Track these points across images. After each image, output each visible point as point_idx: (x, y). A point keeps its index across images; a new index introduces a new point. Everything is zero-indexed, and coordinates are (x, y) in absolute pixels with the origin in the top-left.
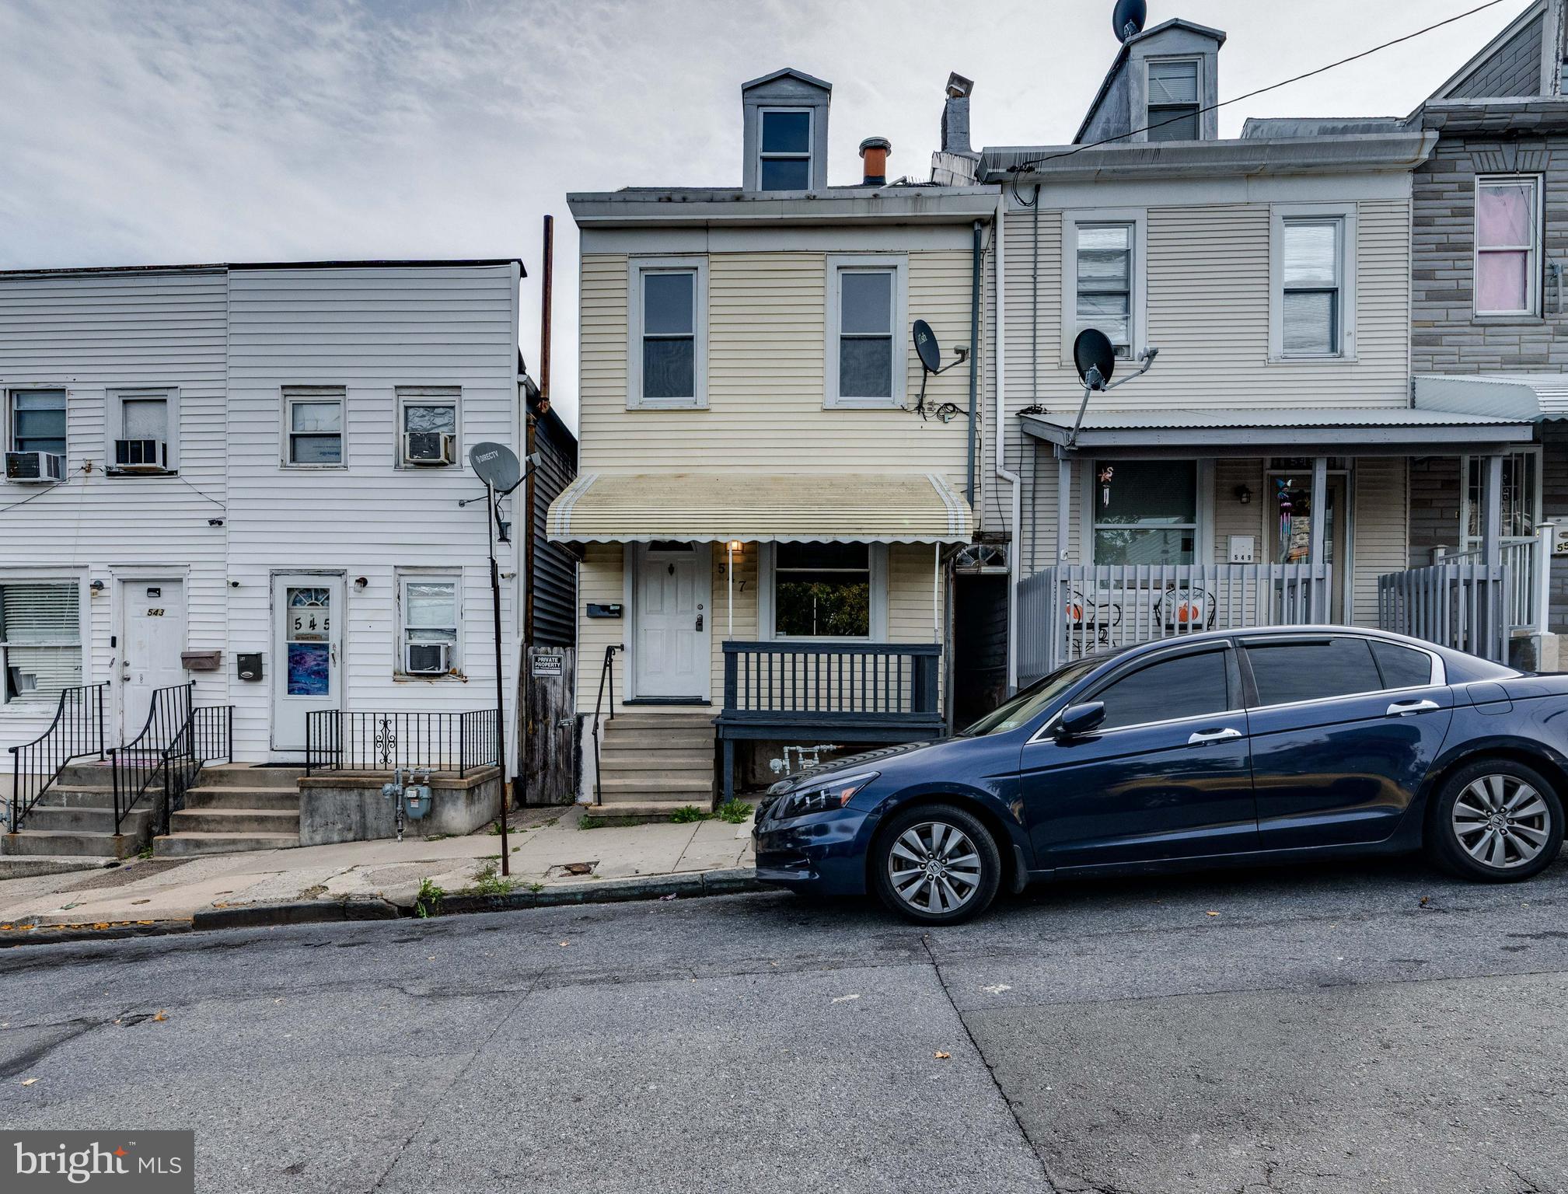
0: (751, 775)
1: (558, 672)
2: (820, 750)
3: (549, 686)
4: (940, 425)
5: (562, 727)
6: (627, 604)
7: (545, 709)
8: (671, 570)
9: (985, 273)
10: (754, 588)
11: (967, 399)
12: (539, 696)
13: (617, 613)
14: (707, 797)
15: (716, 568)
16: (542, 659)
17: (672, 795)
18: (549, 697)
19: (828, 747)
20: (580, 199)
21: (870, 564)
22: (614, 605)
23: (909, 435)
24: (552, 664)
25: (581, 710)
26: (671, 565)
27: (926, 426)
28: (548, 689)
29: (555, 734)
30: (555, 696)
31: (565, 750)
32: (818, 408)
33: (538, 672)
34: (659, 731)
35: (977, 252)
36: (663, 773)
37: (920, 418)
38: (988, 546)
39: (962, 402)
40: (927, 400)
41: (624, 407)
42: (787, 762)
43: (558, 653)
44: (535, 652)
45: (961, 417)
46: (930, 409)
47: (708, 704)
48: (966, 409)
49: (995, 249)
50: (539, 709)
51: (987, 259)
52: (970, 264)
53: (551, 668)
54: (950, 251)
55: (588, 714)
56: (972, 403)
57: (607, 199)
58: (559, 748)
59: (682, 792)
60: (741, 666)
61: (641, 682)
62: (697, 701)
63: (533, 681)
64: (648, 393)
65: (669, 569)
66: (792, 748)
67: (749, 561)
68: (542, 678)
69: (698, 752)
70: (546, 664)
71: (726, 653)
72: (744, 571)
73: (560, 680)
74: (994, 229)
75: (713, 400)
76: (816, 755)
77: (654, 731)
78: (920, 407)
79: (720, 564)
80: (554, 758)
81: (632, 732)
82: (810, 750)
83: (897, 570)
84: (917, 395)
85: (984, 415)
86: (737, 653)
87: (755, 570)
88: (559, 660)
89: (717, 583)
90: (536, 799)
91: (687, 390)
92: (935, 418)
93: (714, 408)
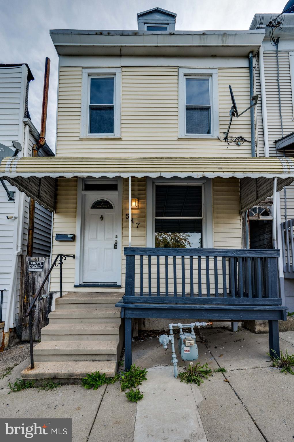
0: (142, 325)
1: (41, 270)
2: (195, 326)
3: (36, 277)
4: (236, 147)
5: (43, 299)
6: (78, 234)
7: (34, 289)
8: (102, 218)
9: (255, 78)
10: (144, 226)
11: (250, 135)
12: (31, 283)
13: (73, 238)
14: (113, 358)
15: (124, 216)
16: (33, 263)
17: (88, 356)
18: (36, 283)
19: (201, 324)
20: (56, 33)
21: (203, 214)
22: (70, 234)
23: (221, 151)
24: (38, 266)
25: (52, 290)
26: (102, 216)
27: (229, 147)
28: (36, 279)
29: (39, 303)
30: (39, 282)
31: (44, 311)
32: (176, 138)
33: (31, 270)
34: (88, 305)
35: (250, 68)
36: (86, 337)
37: (226, 143)
38: (261, 207)
39: (247, 136)
40: (229, 135)
41: (79, 138)
42: (172, 338)
43: (42, 260)
44: (29, 259)
45: (246, 143)
46: (231, 140)
47: (120, 286)
48: (250, 139)
49: (259, 68)
50: (30, 289)
51: (255, 72)
52: (248, 74)
53: (37, 268)
54: (238, 68)
55: (56, 292)
56: (252, 137)
57: (70, 33)
58: (40, 311)
59: (96, 355)
60: (137, 266)
61: (86, 275)
62: (114, 285)
63: (27, 274)
64: (91, 131)
65: (101, 217)
66: (176, 325)
67: (142, 212)
68: (33, 273)
69: (110, 320)
70: (35, 266)
71: (127, 255)
72: (139, 217)
73: (42, 274)
74: (258, 59)
75: (123, 134)
76: (193, 330)
77: (84, 305)
78: (226, 139)
79: (127, 214)
80: (37, 315)
81: (72, 305)
82: (187, 326)
83: (217, 218)
84: (224, 133)
85: (258, 143)
86: (134, 256)
87: (145, 217)
88: (42, 263)
89: (125, 224)
90: (27, 338)
91: (111, 130)
92: (233, 144)
93: (124, 138)
